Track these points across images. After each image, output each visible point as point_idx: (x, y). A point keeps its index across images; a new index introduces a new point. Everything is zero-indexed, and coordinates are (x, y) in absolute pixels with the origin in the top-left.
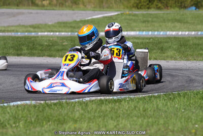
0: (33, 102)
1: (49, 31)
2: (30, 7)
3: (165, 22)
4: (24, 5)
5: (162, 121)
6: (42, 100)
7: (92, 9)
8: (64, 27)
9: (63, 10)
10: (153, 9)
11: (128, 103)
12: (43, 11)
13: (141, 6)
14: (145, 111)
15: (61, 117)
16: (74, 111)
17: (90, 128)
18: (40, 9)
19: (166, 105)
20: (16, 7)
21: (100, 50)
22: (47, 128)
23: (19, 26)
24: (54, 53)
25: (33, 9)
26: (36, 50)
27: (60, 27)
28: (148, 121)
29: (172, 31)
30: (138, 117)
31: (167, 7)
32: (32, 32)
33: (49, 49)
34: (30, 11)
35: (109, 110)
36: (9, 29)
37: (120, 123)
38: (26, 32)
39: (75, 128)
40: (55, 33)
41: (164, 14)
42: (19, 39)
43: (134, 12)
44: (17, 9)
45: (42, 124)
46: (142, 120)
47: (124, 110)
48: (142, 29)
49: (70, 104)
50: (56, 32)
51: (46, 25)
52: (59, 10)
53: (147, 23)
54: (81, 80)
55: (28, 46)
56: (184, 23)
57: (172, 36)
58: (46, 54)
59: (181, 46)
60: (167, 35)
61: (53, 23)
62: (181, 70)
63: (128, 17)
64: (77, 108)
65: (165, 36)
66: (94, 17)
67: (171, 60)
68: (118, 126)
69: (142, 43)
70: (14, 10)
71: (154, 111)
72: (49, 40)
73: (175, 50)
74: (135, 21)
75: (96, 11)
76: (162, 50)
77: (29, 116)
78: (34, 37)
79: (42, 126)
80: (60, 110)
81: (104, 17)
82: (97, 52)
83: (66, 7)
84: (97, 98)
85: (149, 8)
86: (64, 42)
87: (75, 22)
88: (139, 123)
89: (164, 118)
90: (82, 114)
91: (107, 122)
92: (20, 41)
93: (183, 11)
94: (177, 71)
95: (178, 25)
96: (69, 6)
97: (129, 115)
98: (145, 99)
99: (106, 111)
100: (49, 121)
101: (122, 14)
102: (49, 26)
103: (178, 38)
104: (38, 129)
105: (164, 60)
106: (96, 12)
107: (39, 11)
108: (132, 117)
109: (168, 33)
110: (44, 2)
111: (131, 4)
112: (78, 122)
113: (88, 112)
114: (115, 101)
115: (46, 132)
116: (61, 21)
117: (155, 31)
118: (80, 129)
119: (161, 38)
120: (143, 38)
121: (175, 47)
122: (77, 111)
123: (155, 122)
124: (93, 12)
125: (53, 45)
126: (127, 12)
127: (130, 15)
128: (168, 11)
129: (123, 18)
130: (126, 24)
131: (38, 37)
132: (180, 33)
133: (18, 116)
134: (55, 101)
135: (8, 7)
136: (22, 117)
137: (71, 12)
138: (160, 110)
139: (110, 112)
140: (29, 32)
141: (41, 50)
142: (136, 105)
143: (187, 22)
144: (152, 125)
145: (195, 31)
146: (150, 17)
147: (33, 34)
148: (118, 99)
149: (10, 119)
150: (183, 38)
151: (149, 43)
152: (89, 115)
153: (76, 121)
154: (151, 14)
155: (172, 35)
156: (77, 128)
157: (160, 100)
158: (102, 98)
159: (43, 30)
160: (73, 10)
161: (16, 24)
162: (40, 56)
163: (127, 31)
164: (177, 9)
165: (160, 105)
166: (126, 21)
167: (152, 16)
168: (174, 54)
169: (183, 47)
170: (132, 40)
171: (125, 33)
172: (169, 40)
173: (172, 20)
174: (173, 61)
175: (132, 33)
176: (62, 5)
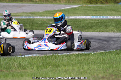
1: (40, 16)
2: (29, 2)
3: (106, 11)
7: (64, 4)
8: (49, 13)
9: (48, 4)
10: (99, 4)
11: (93, 56)
12: (36, 5)
13: (93, 2)
14: (103, 60)
16: (63, 60)
18: (35, 4)
19: (115, 57)
20: (21, 2)
21: (66, 26)
23: (23, 13)
25: (31, 4)
26: (34, 26)
27: (46, 13)
29: (110, 16)
31: (107, 2)
32: (31, 16)
33: (42, 26)
34: (29, 4)
36: (18, 15)
37: (90, 67)
38: (28, 16)
40: (44, 17)
41: (105, 6)
42: (24, 20)
43: (88, 5)
44: (21, 3)
45: (46, 67)
47: (92, 60)
48: (93, 15)
50: (45, 16)
51: (38, 12)
52: (45, 4)
53: (96, 11)
54: (56, 43)
55: (30, 24)
56: (117, 11)
58: (40, 29)
60: (107, 18)
61: (43, 11)
62: (118, 38)
63: (85, 8)
66: (66, 8)
68: (90, 69)
69: (95, 22)
70: (20, 4)
72: (42, 21)
73: (114, 27)
74: (89, 10)
76: (106, 27)
78: (32, 19)
80: (55, 60)
81: (71, 8)
82: (64, 27)
85: (96, 3)
86: (50, 22)
90: (68, 62)
91: (83, 66)
92: (25, 21)
93: (116, 5)
94: (116, 38)
95: (114, 12)
96: (51, 2)
99: (82, 60)
100: (50, 66)
101: (81, 6)
102: (40, 13)
103: (115, 20)
104: (45, 70)
105: (108, 32)
106: (67, 5)
107: (34, 5)
108: (97, 64)
109: (108, 17)
112: (67, 66)
113: (71, 60)
114: (86, 55)
115: (50, 72)
116: (47, 10)
117: (101, 16)
118: (68, 70)
119: (105, 20)
120: (95, 20)
121: (113, 25)
122: (65, 60)
125: (44, 24)
126: (85, 6)
127: (86, 7)
128: (108, 5)
129: (82, 8)
130: (84, 12)
131: (35, 19)
132: (115, 17)
134: (50, 55)
135: (17, 2)
137: (52, 5)
139: (84, 60)
142: (98, 56)
143: (119, 11)
146: (98, 8)
147: (31, 17)
150: (118, 20)
151: (99, 22)
152: (72, 62)
153: (65, 66)
154: (98, 7)
155: (111, 18)
156: (67, 69)
158: (76, 53)
159: (37, 15)
160: (53, 4)
161: (22, 12)
162: (36, 30)
163: (85, 16)
164: (113, 4)
166: (84, 10)
167: (99, 8)
168: (113, 29)
169: (118, 25)
170: (89, 21)
171: (84, 17)
172: (109, 21)
173: (110, 10)
174: (113, 33)
175: (88, 17)
176: (47, 1)
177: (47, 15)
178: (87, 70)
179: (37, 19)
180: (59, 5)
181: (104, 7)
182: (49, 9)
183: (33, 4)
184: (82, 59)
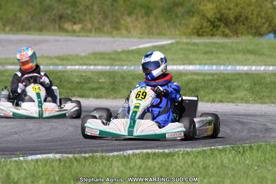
0: (58, 156)
1: (81, 65)
2: (57, 33)
3: (234, 54)
4: (49, 31)
6: (70, 154)
7: (138, 36)
8: (101, 58)
9: (100, 36)
10: (217, 37)
11: (183, 158)
12: (74, 38)
13: (203, 32)
14: (205, 168)
16: (111, 167)
18: (69, 36)
19: (234, 160)
20: (38, 33)
23: (42, 57)
24: (87, 93)
25: (61, 36)
26: (63, 88)
27: (95, 58)
28: (209, 182)
29: (242, 65)
31: (237, 34)
32: (58, 65)
34: (57, 38)
35: (157, 166)
38: (51, 64)
40: (89, 67)
41: (232, 42)
43: (194, 41)
44: (39, 35)
47: (178, 167)
48: (203, 62)
49: (106, 159)
50: (91, 65)
51: (77, 56)
52: (95, 36)
53: (210, 54)
56: (260, 55)
57: (243, 72)
58: (77, 94)
59: (255, 84)
60: (236, 70)
61: (87, 54)
62: (254, 116)
63: (185, 47)
64: (115, 164)
65: (234, 72)
66: (141, 46)
67: (242, 103)
69: (204, 80)
70: (36, 37)
71: (218, 168)
72: (81, 76)
73: (247, 90)
74: (194, 52)
75: (143, 38)
76: (229, 90)
77: (52, 173)
78: (60, 72)
80: (93, 166)
83: (104, 33)
84: (142, 150)
85: (212, 35)
86: (100, 78)
87: (116, 52)
89: (230, 178)
90: (123, 172)
93: (257, 40)
94: (249, 118)
95: (251, 57)
96: (108, 32)
98: (206, 153)
99: (154, 167)
101: (177, 43)
102: (81, 58)
103: (252, 74)
105: (233, 102)
106: (143, 40)
107: (69, 38)
109: (238, 68)
110: (75, 27)
111: (190, 30)
113: (130, 168)
114: (167, 155)
116: (97, 51)
117: (221, 65)
119: (228, 74)
120: (205, 75)
121: (246, 86)
122: (115, 167)
124: (139, 40)
125: (86, 82)
126: (185, 41)
127: (187, 44)
128: (239, 40)
129: (179, 47)
130: (182, 56)
131: (66, 71)
132: (254, 68)
133: (37, 173)
134: (87, 155)
135: (28, 32)
136: (43, 175)
137: (109, 39)
138: (225, 167)
139: (159, 169)
140: (55, 65)
141: (70, 89)
142: (194, 159)
143: (263, 54)
145: (273, 65)
146: (215, 47)
147: (60, 67)
148: (171, 152)
149: (26, 178)
150: (257, 75)
151: (213, 80)
154: (215, 43)
155: (243, 70)
157: (226, 155)
158: (149, 151)
159: (73, 63)
160: (113, 37)
163: (184, 64)
164: (250, 37)
165: (226, 161)
166: (183, 51)
167: (217, 46)
168: (246, 95)
169: (258, 86)
170: (190, 77)
171: (181, 68)
172: (238, 76)
173: (243, 50)
174: (244, 104)
175: (191, 68)
176: (99, 30)
177: (96, 62)
179: (71, 71)
180: (126, 40)
181: (230, 44)
182: (101, 48)
183: (66, 36)
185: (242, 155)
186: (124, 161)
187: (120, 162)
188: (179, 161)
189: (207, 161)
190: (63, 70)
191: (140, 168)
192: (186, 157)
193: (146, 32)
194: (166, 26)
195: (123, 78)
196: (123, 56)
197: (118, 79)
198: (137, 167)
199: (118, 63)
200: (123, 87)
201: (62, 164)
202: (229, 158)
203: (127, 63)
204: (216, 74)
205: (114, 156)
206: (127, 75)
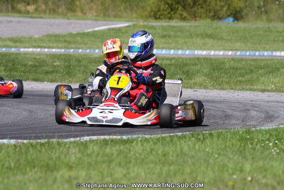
0: (13, 141)
1: (35, 47)
2: (10, 14)
3: (192, 38)
4: (1, 11)
5: (188, 170)
6: (25, 139)
7: (93, 18)
8: (56, 41)
9: (54, 18)
10: (175, 20)
11: (142, 145)
12: (27, 20)
13: (161, 15)
14: (164, 155)
15: (50, 162)
16: (68, 153)
17: (90, 178)
18: (23, 17)
19: (194, 147)
22: (31, 176)
24: (41, 76)
25: (14, 16)
26: (17, 71)
27: (49, 41)
28: (169, 170)
29: (201, 49)
30: (156, 164)
31: (195, 17)
32: (12, 47)
33: (35, 71)
34: (9, 19)
37: (131, 170)
38: (4, 47)
39: (70, 177)
40: (43, 50)
41: (191, 26)
43: (151, 24)
45: (24, 171)
46: (161, 168)
47: (137, 155)
48: (161, 47)
49: (63, 145)
50: (45, 48)
51: (31, 38)
52: (49, 18)
53: (168, 38)
55: (6, 66)
56: (218, 39)
57: (201, 57)
58: (30, 77)
59: (214, 70)
60: (194, 54)
61: (41, 36)
62: (213, 102)
64: (73, 150)
65: (192, 57)
66: (97, 29)
67: (200, 88)
68: (128, 176)
71: (178, 156)
72: (35, 59)
73: (206, 75)
75: (99, 20)
76: (188, 75)
77: (7, 159)
78: (13, 54)
79: (25, 174)
80: (49, 152)
81: (109, 29)
83: (59, 14)
84: (99, 137)
85: (170, 18)
86: (55, 62)
87: (71, 35)
88: (156, 172)
89: (190, 166)
90: (80, 159)
91: (113, 169)
93: (216, 23)
95: (210, 41)
96: (62, 13)
97: (143, 160)
98: (165, 140)
99: (113, 154)
100: (34, 167)
101: (134, 25)
102: (35, 40)
103: (210, 59)
104: (19, 177)
105: (191, 88)
106: (99, 22)
107: (21, 19)
108: (147, 163)
109: (196, 52)
110: (29, 8)
111: (146, 13)
112: (74, 169)
113: (88, 155)
114: (125, 142)
115: (30, 181)
116: (51, 33)
117: (179, 49)
118: (76, 178)
119: (186, 59)
121: (205, 71)
122: (72, 154)
123: (179, 170)
124: (94, 22)
125: (40, 66)
126: (142, 24)
127: (144, 26)
128: (197, 23)
131: (20, 54)
132: (212, 53)
134: (43, 141)
137: (64, 21)
138: (185, 154)
139: (117, 156)
140: (8, 47)
141: (23, 72)
142: (153, 147)
143: (222, 39)
144: (175, 175)
145: (231, 50)
146: (173, 31)
147: (13, 49)
148: (128, 139)
150: (216, 60)
151: (171, 65)
152: (90, 160)
153: (71, 168)
154: (173, 27)
155: (202, 55)
156: (73, 177)
157: (185, 142)
158: (107, 137)
159: (27, 45)
160: (68, 19)
164: (209, 20)
165: (186, 148)
167: (174, 29)
168: (205, 81)
169: (217, 71)
172: (197, 61)
173: (202, 34)
174: (203, 90)
176: (53, 12)
177: (51, 45)
178: (121, 179)
179: (24, 54)
180: (81, 22)
181: (188, 28)
182: (57, 31)
183: (20, 17)
184: (115, 152)
185: (202, 142)
186: (82, 148)
187: (77, 149)
188: (138, 148)
189: (167, 149)
190: (16, 52)
191: (98, 154)
192: (145, 144)
193: (102, 14)
194: (122, 8)
195: (79, 61)
196: (79, 39)
197: (73, 62)
198: (95, 154)
199: (73, 46)
200: (79, 70)
201: (17, 150)
202: (189, 145)
203: (82, 45)
204: (174, 58)
205: (71, 142)
206: (83, 59)
